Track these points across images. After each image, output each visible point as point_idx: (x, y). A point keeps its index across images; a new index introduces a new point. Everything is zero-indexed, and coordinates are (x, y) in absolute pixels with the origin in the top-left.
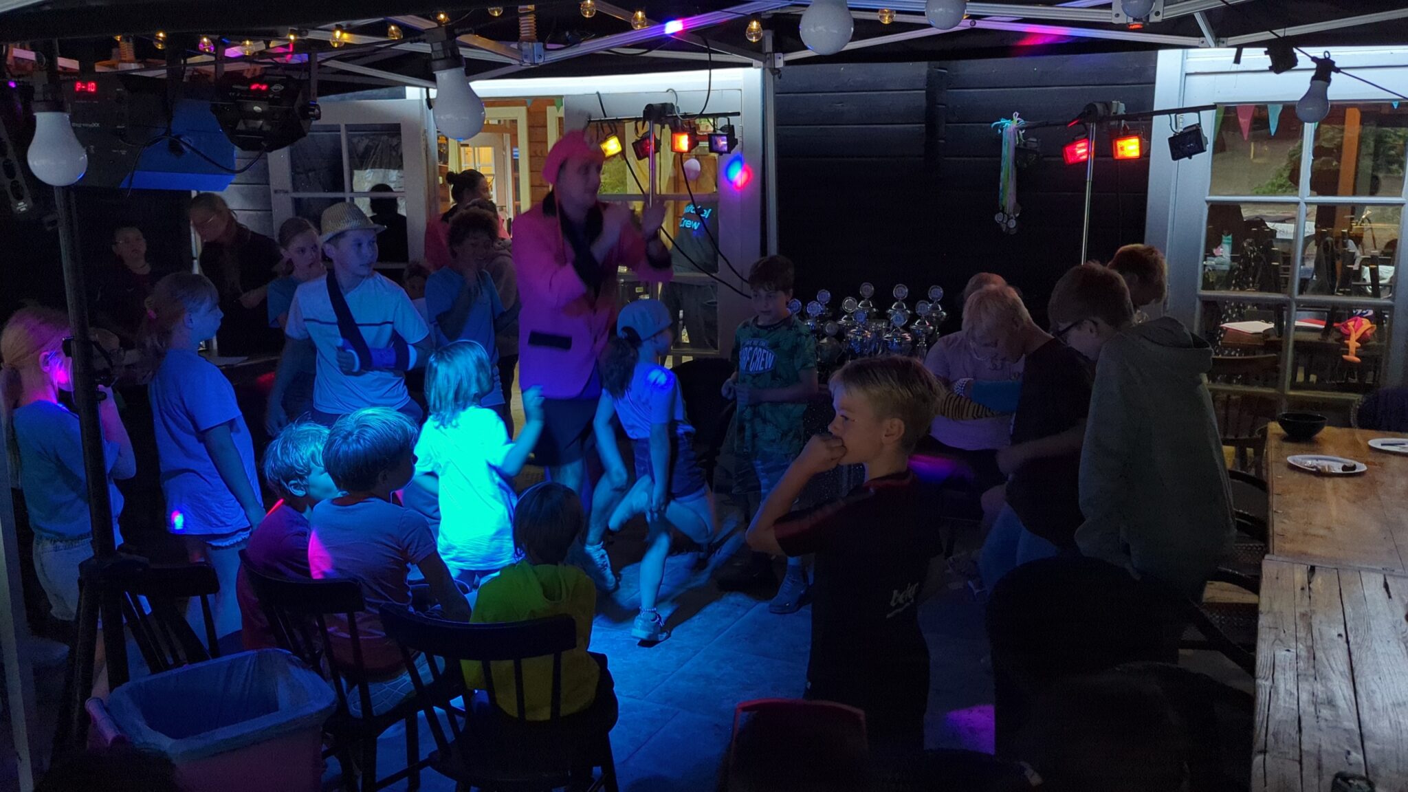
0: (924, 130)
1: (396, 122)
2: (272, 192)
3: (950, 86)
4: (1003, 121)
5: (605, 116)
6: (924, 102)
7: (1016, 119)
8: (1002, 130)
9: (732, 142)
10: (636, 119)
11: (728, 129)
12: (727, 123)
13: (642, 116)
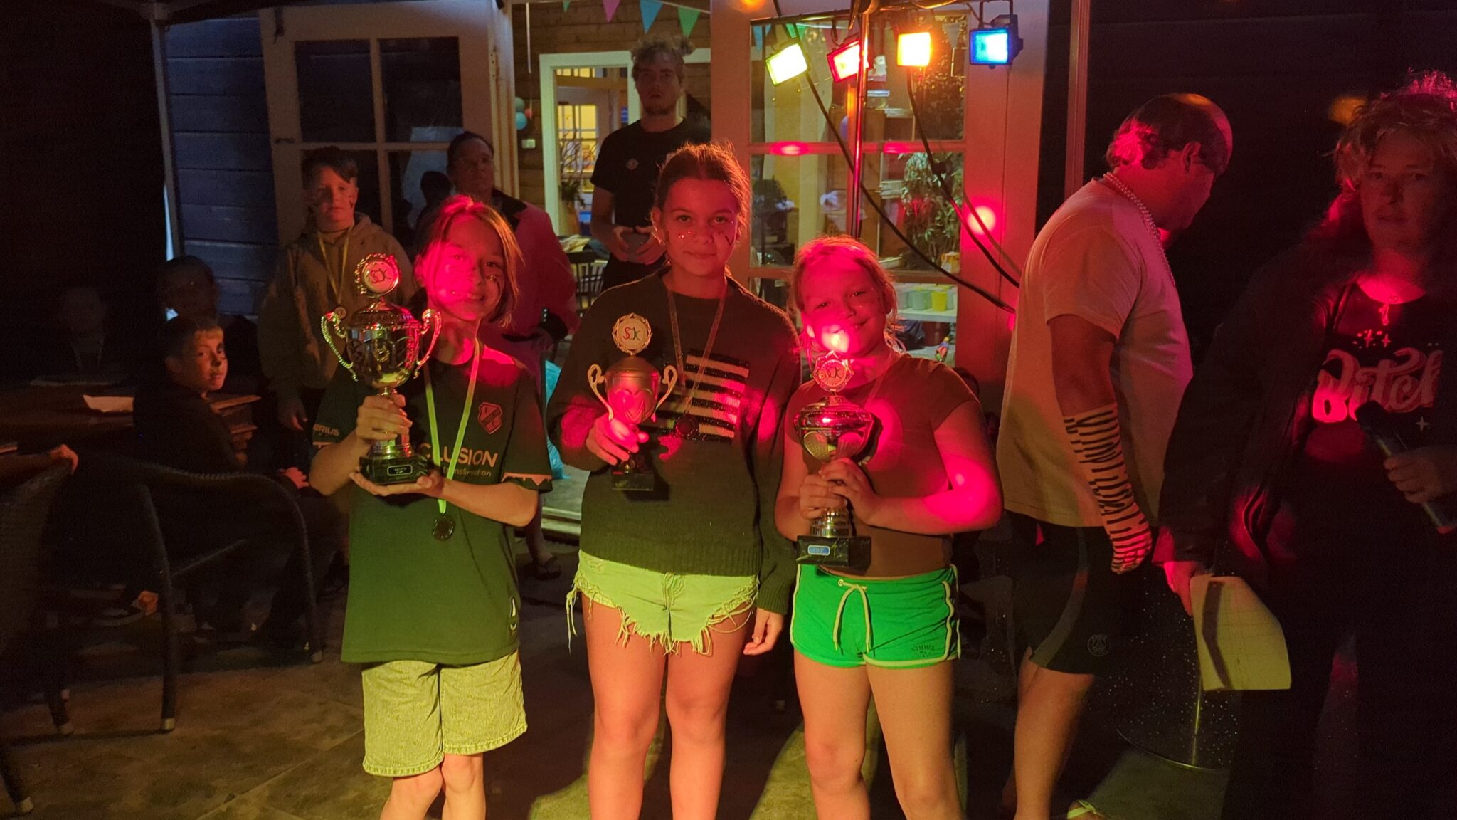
1: (453, 35)
2: (272, 143)
5: (779, 12)
9: (1015, 46)
10: (835, 13)
11: (1007, 21)
12: (1008, 13)
13: (848, 7)
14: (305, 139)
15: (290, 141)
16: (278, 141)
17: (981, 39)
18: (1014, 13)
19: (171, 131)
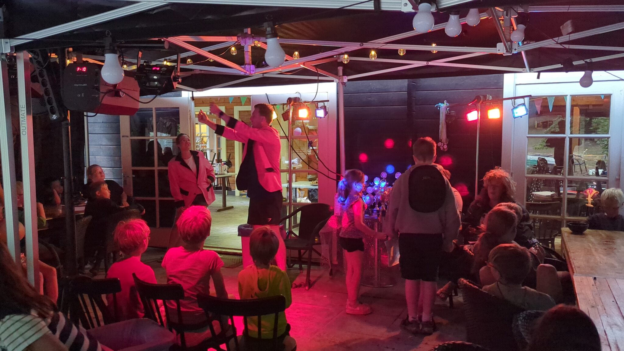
0: (407, 108)
1: (177, 107)
2: (121, 137)
3: (417, 90)
4: (440, 104)
5: (269, 103)
6: (406, 96)
7: (445, 103)
8: (440, 108)
9: (326, 113)
10: (283, 104)
11: (323, 107)
12: (323, 105)
13: (286, 103)
14: (131, 136)
15: (127, 137)
16: (123, 136)
17: (318, 111)
18: (325, 105)
19: (88, 134)
